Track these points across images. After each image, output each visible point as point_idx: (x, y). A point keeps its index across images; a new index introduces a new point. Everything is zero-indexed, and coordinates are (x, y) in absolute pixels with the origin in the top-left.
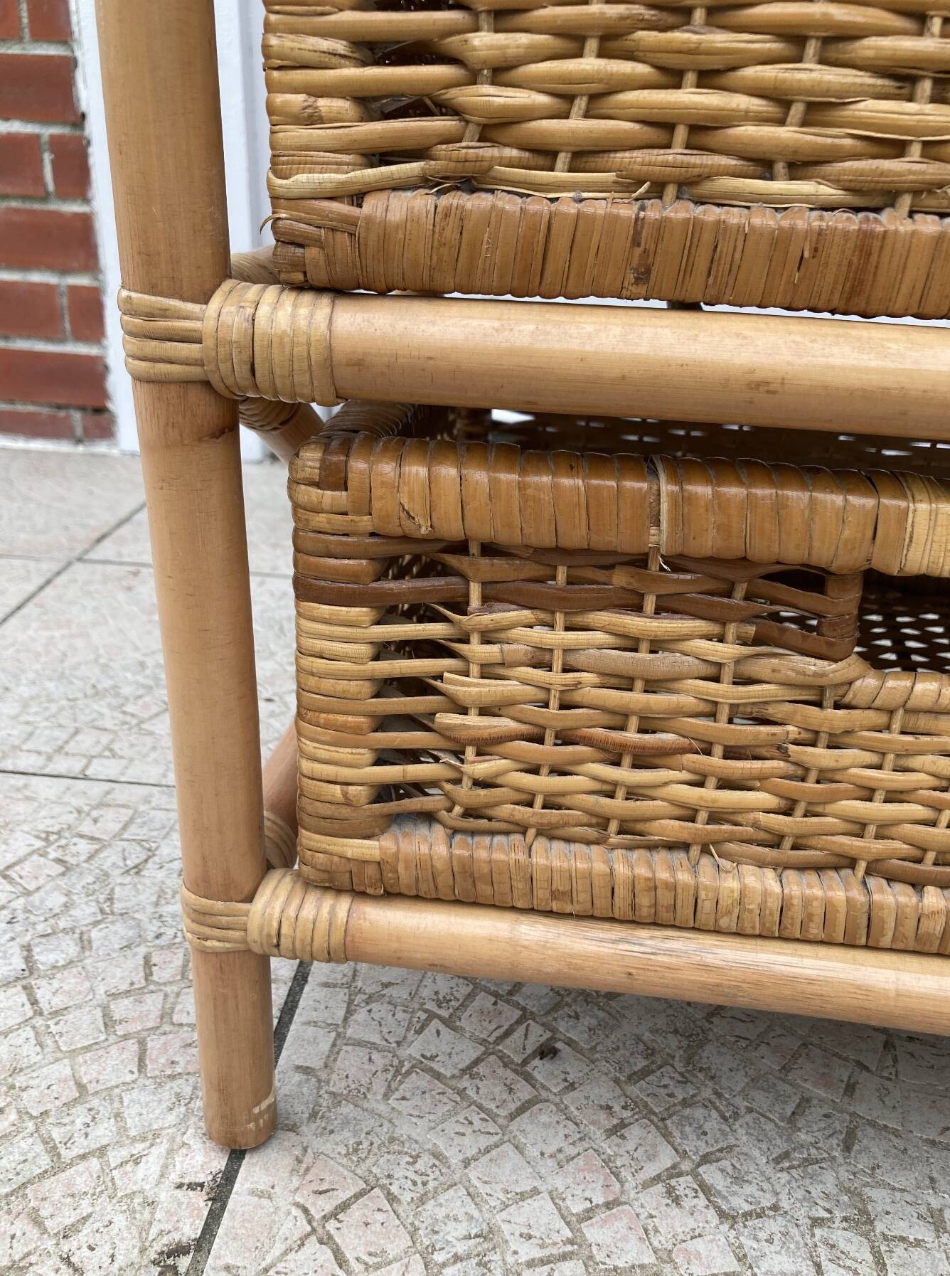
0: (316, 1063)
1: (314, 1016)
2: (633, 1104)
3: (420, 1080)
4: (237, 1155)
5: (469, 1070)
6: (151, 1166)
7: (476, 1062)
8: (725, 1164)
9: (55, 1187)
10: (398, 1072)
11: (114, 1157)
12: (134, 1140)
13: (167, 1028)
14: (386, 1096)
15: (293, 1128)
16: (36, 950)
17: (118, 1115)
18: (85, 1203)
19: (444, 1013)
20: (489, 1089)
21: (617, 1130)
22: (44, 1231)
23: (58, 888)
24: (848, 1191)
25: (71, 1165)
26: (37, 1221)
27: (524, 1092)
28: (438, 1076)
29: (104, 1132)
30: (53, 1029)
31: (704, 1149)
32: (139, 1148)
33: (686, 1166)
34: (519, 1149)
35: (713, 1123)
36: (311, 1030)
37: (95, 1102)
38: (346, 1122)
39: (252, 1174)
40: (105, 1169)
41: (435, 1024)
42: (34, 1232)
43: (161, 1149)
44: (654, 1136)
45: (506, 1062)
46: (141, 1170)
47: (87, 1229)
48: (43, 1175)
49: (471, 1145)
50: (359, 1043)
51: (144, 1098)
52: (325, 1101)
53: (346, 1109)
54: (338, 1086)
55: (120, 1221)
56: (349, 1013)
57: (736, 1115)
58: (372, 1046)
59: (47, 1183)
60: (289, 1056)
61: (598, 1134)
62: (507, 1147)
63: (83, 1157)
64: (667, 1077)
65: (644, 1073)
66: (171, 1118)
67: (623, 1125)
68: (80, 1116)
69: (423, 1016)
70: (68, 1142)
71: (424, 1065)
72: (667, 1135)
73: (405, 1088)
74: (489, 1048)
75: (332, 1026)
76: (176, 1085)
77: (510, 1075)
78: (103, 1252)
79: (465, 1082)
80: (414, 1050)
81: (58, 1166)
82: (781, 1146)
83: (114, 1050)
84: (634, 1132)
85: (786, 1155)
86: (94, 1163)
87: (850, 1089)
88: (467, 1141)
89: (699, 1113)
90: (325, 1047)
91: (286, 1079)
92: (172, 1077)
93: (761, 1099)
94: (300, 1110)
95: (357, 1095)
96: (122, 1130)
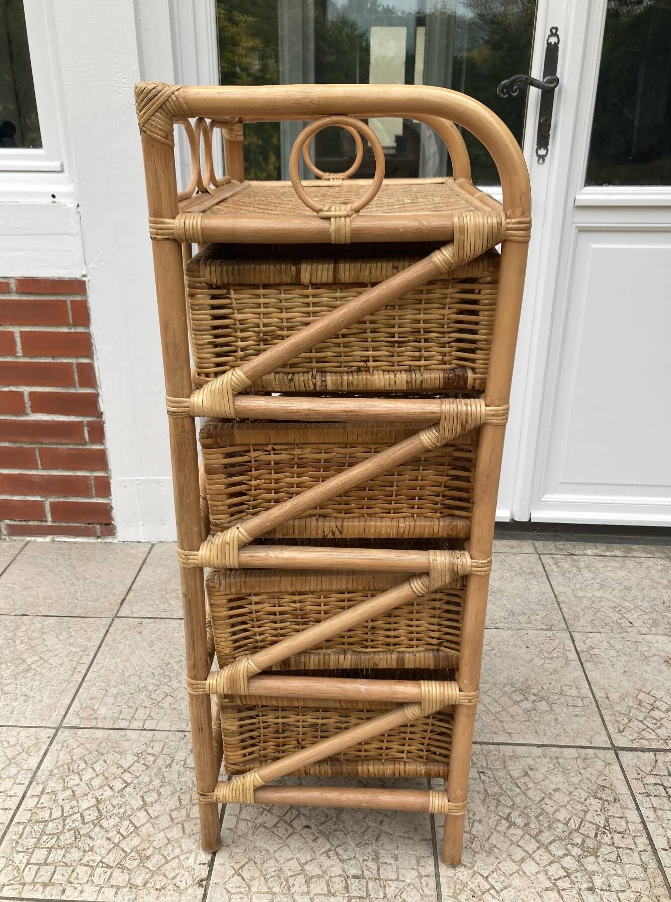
0: (233, 827)
1: (231, 812)
2: (320, 832)
3: (262, 830)
4: (214, 854)
5: (275, 826)
6: (192, 859)
7: (277, 823)
8: (343, 847)
9: (168, 867)
10: (256, 828)
11: (182, 858)
12: (186, 853)
13: (189, 819)
14: (253, 835)
15: (228, 846)
16: (145, 797)
17: (180, 847)
18: (177, 870)
19: (268, 808)
20: (281, 831)
21: (315, 840)
22: (167, 878)
23: (146, 774)
24: (375, 852)
25: (171, 860)
26: (165, 876)
27: (290, 830)
28: (266, 828)
29: (177, 851)
30: (157, 822)
31: (338, 843)
32: (187, 855)
33: (333, 848)
34: (289, 847)
35: (341, 836)
36: (230, 817)
37: (173, 843)
38: (242, 843)
39: (218, 860)
40: (179, 860)
41: (266, 812)
42: (165, 879)
43: (193, 855)
44: (325, 841)
45: (286, 822)
46: (189, 861)
47: (178, 877)
48: (164, 864)
49: (276, 847)
50: (244, 820)
51: (187, 841)
52: (236, 838)
53: (242, 839)
54: (239, 833)
55: (186, 874)
56: (241, 810)
57: (348, 833)
58: (248, 820)
59: (165, 866)
60: (225, 825)
61: (310, 841)
62: (286, 847)
63: (173, 858)
64: (330, 823)
65: (325, 822)
66: (195, 846)
67: (317, 838)
68: (170, 848)
69: (262, 810)
70: (168, 855)
71: (263, 825)
72: (328, 840)
73: (257, 832)
74: (281, 818)
75: (236, 815)
76: (194, 837)
77: (287, 826)
78: (184, 882)
79: (274, 829)
80: (260, 821)
81: (167, 862)
82: (359, 840)
83: (175, 828)
84: (320, 840)
85: (360, 843)
86: (177, 860)
87: (381, 823)
88: (274, 846)
89: (338, 833)
90: (234, 821)
91: (224, 833)
92: (193, 834)
93: (356, 828)
94: (229, 841)
95: (245, 835)
96: (182, 850)
